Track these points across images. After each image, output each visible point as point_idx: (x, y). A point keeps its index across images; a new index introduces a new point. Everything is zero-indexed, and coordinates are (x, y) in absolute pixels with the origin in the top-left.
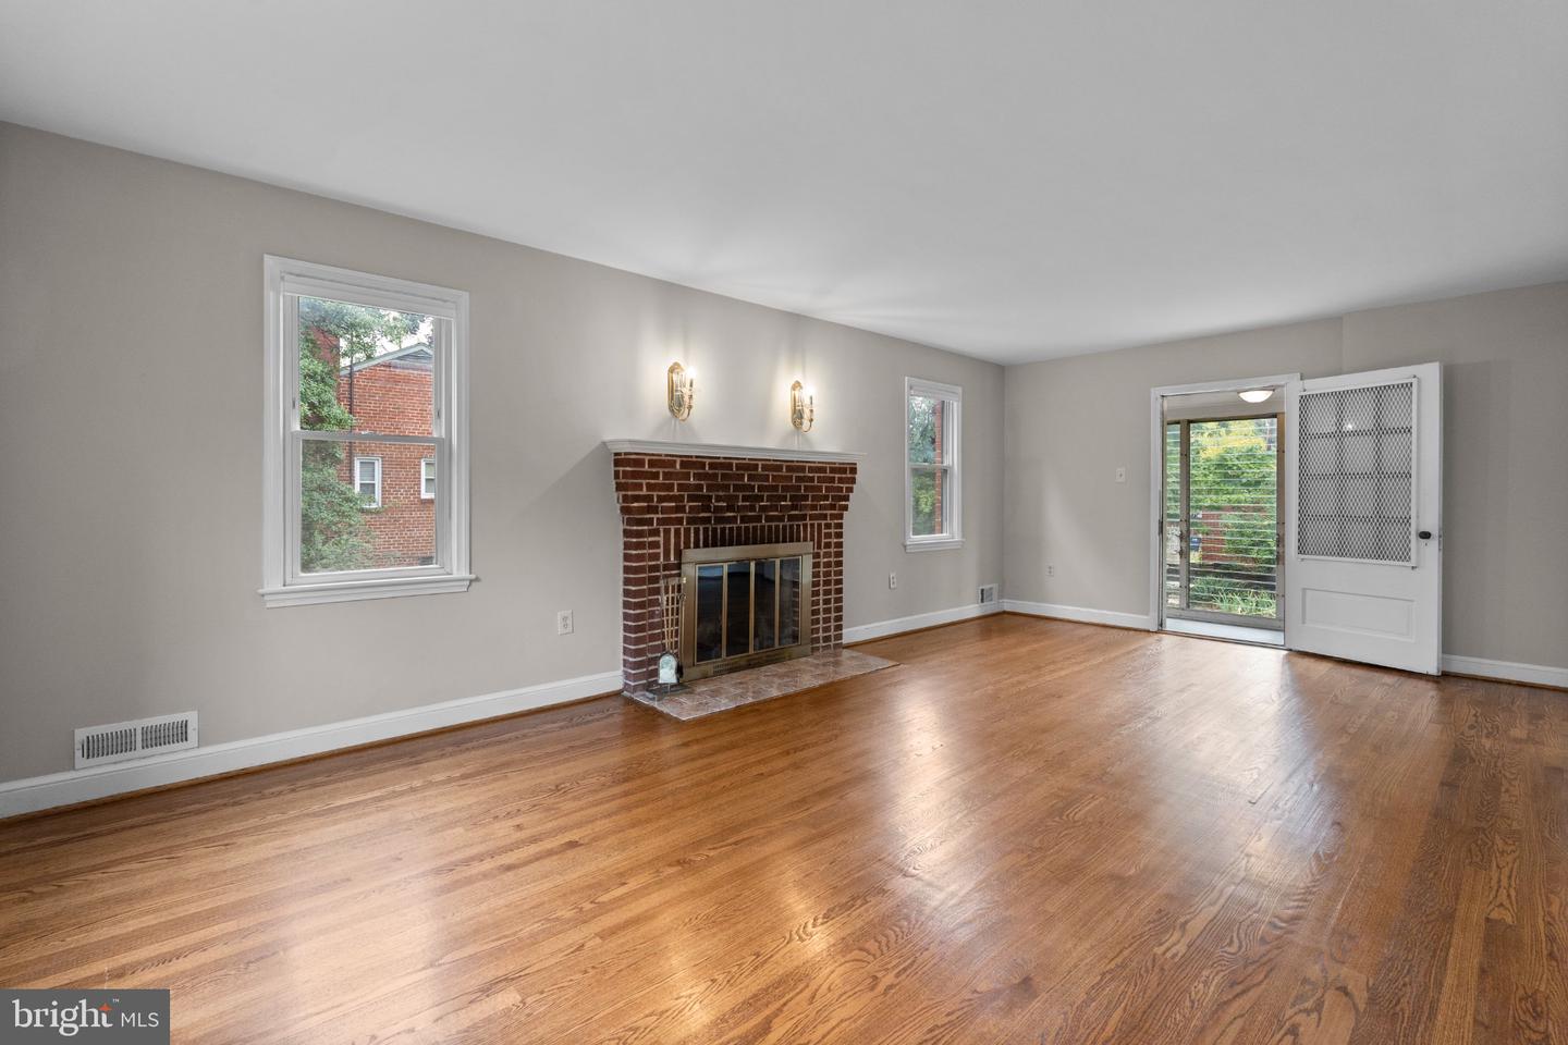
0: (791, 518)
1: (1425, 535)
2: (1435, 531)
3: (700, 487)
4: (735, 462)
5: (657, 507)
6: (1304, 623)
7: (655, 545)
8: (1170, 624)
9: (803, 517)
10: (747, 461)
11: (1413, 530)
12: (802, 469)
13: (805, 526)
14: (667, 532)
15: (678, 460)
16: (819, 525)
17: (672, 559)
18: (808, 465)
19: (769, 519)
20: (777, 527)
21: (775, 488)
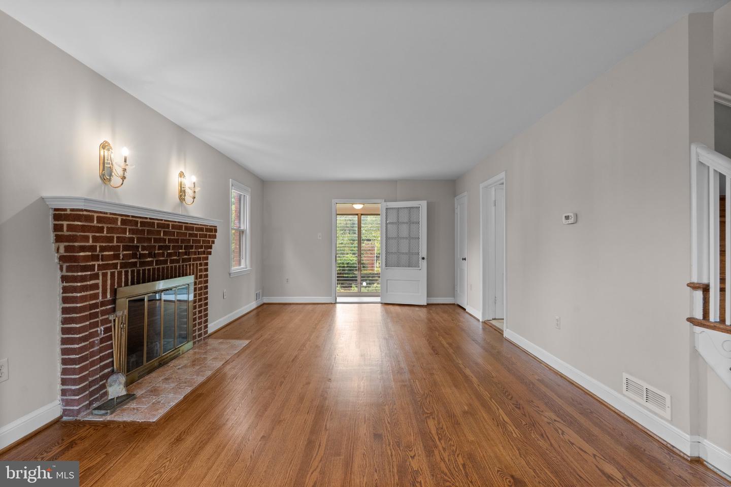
0: (184, 260)
1: (423, 258)
2: (426, 257)
3: (132, 240)
4: (156, 221)
5: (98, 255)
6: (387, 292)
7: (96, 287)
8: (339, 299)
9: (189, 260)
10: (163, 222)
11: (420, 257)
12: (192, 229)
13: (190, 265)
14: (105, 275)
15: (120, 218)
16: (197, 264)
17: (109, 296)
18: (195, 226)
19: (172, 261)
20: (176, 266)
21: (177, 241)
